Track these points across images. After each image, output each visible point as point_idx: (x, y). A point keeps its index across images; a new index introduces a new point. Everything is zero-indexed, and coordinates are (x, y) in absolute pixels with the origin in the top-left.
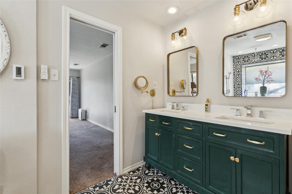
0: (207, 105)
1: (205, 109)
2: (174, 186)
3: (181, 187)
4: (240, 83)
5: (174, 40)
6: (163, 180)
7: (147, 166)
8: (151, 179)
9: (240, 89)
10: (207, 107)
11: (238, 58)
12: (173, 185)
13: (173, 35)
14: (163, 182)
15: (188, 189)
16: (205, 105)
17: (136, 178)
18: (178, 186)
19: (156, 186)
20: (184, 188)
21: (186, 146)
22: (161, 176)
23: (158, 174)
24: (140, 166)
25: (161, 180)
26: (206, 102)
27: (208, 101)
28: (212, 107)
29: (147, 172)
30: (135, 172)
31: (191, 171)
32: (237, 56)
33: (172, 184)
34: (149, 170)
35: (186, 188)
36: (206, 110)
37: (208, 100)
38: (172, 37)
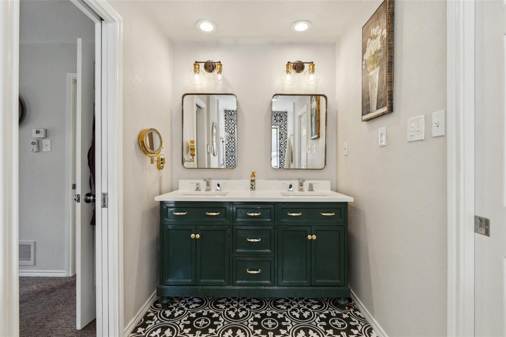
0: (254, 180)
1: (250, 186)
2: (227, 309)
3: (236, 305)
4: (233, 150)
5: (198, 73)
6: (206, 310)
7: (165, 302)
8: (186, 319)
9: (234, 158)
10: (253, 183)
11: (231, 115)
12: (225, 308)
13: (197, 66)
14: (208, 312)
15: (245, 304)
16: (250, 180)
17: (159, 331)
18: (231, 307)
19: (204, 323)
20: (241, 305)
21: (250, 240)
22: (196, 307)
23: (191, 307)
24: (146, 311)
25: (203, 312)
26: (252, 176)
27: (253, 175)
28: (258, 182)
29: (168, 313)
30: (148, 325)
31: (259, 272)
32: (229, 111)
33: (221, 309)
34: (171, 309)
35: (242, 303)
36: (252, 188)
37: (253, 173)
38: (195, 67)
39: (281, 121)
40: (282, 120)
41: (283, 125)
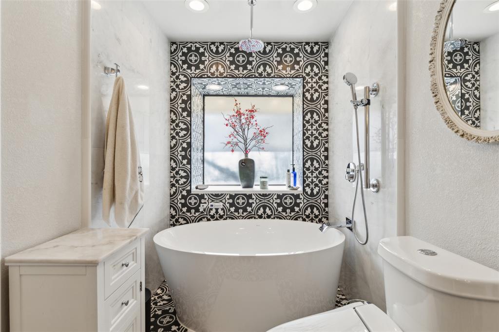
39: (466, 66)
40: (467, 61)
41: (470, 76)
